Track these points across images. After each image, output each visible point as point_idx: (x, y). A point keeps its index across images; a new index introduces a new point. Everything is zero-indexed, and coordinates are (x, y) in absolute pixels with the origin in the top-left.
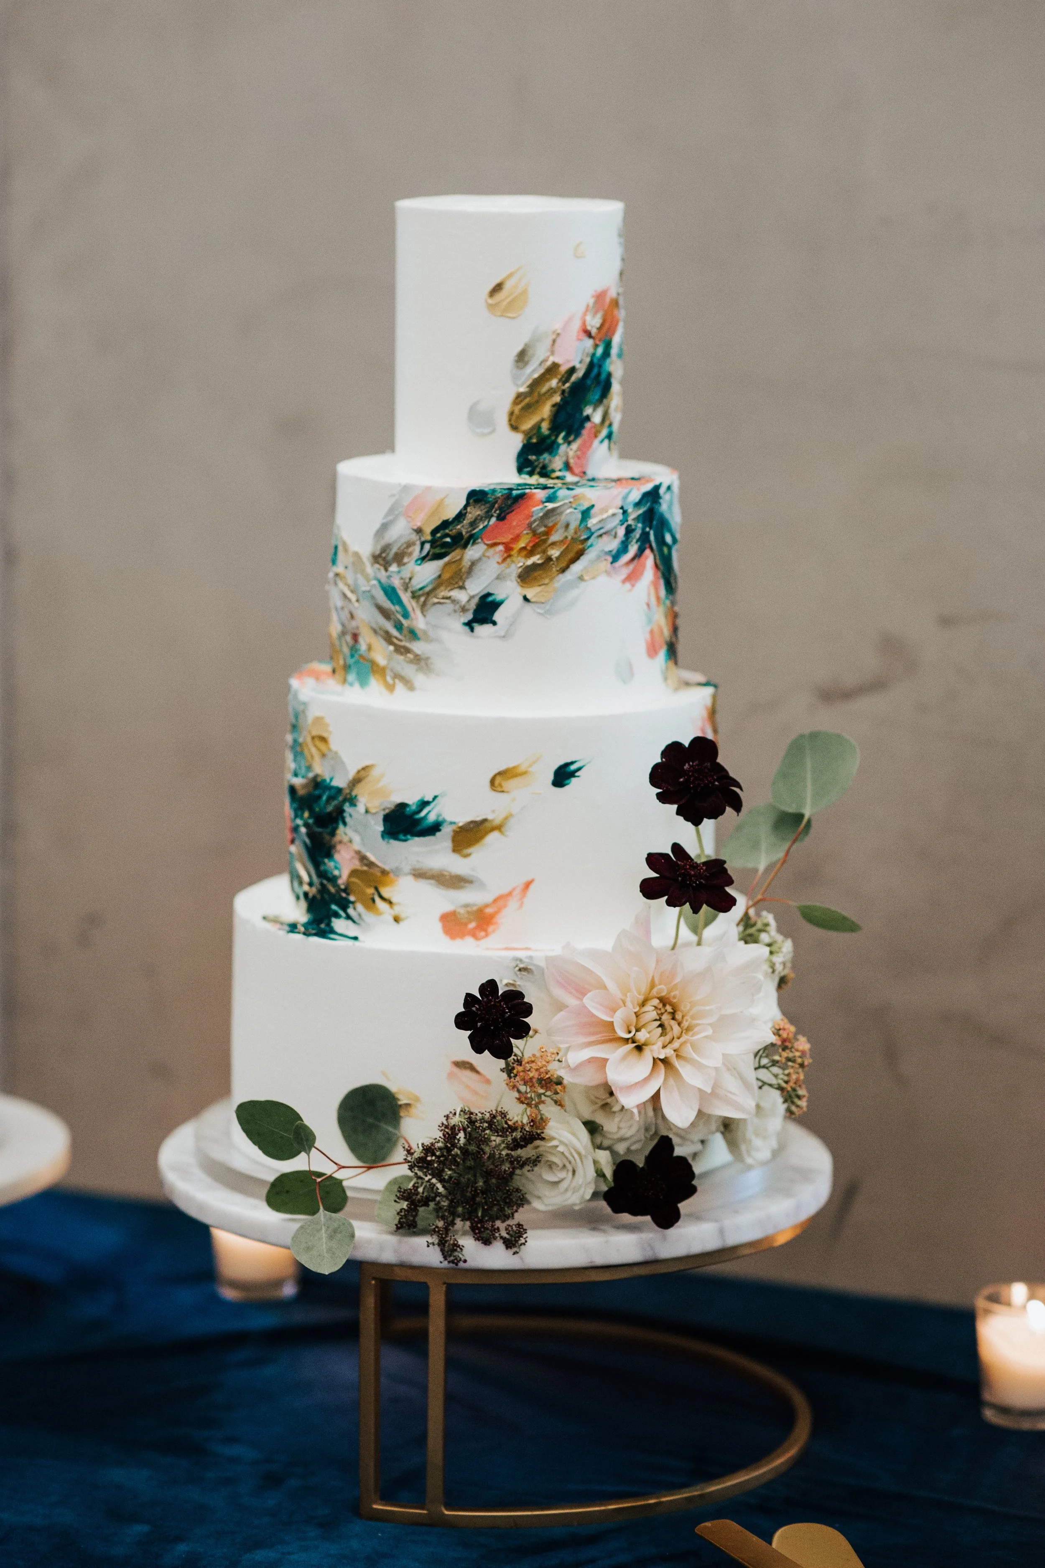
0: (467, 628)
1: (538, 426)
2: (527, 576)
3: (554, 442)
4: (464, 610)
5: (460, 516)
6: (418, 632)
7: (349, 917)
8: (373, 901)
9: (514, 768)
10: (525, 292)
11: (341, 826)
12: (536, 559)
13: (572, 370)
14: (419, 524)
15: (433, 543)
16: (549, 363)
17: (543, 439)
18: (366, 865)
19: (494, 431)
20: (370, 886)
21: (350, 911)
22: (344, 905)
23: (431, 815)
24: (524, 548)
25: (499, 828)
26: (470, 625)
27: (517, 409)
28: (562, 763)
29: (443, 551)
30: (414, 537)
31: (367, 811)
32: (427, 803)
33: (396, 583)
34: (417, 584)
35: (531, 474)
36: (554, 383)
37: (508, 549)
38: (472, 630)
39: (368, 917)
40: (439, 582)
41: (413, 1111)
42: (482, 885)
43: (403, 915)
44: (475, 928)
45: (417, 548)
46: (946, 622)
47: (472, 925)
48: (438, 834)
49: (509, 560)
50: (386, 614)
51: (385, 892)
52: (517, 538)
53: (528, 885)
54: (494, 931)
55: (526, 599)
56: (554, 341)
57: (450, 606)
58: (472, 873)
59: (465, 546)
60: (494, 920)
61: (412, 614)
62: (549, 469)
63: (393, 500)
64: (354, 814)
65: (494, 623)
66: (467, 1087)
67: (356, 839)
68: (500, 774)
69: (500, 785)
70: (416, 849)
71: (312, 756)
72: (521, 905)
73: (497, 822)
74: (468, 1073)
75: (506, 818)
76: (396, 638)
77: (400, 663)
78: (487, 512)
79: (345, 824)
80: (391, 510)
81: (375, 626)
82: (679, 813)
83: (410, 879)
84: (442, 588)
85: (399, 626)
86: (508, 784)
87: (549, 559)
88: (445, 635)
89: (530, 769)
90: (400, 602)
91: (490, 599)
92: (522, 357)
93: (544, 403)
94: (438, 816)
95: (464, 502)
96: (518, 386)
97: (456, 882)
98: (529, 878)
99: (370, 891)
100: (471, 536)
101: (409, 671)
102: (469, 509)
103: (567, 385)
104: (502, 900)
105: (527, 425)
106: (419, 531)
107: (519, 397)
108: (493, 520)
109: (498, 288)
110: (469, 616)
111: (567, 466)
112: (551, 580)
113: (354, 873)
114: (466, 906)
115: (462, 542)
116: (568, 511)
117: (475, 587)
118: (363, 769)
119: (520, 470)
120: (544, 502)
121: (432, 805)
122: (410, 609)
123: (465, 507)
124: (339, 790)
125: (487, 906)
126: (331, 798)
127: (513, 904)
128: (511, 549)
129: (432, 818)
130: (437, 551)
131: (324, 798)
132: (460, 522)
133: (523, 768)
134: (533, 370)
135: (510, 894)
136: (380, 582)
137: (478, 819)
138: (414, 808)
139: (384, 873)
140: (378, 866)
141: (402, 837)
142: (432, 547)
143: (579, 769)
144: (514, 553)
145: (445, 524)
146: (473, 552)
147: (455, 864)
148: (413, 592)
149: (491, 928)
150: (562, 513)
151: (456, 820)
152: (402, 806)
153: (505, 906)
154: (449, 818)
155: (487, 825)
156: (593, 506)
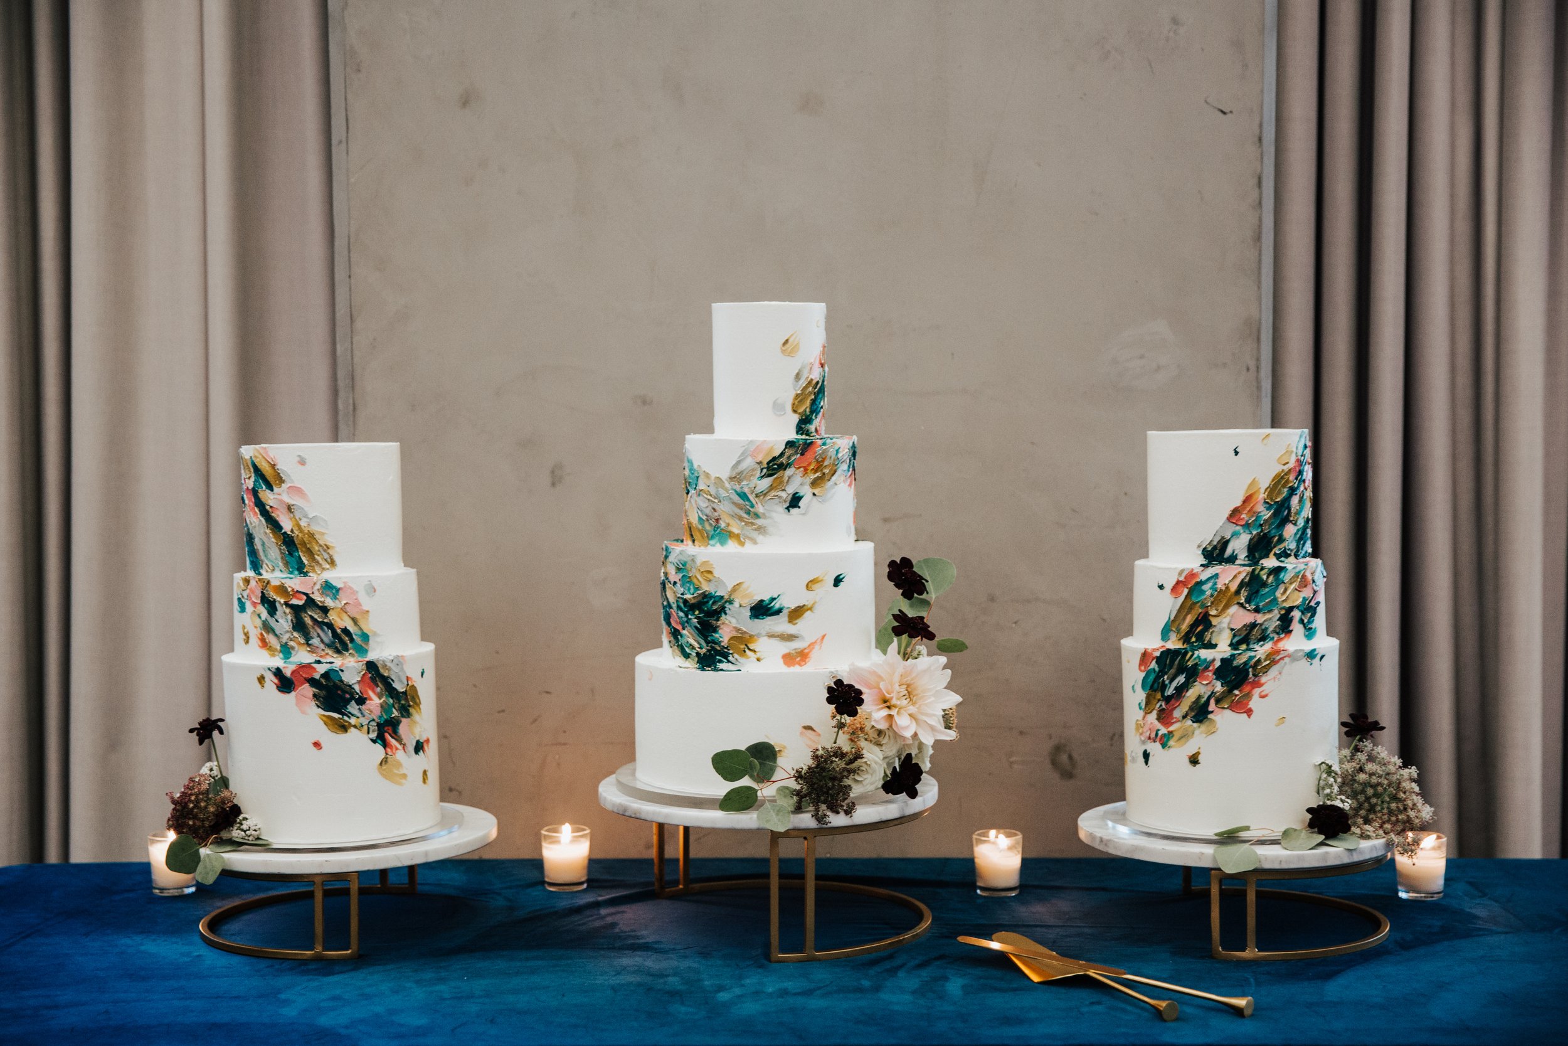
0: (786, 510)
1: (805, 411)
2: (814, 483)
3: (811, 418)
4: (785, 501)
5: (782, 454)
6: (758, 514)
7: (729, 661)
8: (745, 651)
9: (817, 578)
10: (798, 344)
11: (723, 615)
12: (818, 474)
13: (817, 383)
14: (760, 459)
15: (768, 468)
16: (809, 379)
17: (807, 417)
18: (741, 633)
19: (785, 413)
20: (742, 644)
21: (730, 658)
22: (725, 656)
23: (777, 605)
24: (813, 469)
25: (810, 609)
26: (788, 508)
27: (796, 402)
28: (837, 575)
29: (773, 472)
30: (757, 466)
31: (740, 606)
32: (775, 599)
33: (746, 490)
34: (758, 490)
35: (802, 434)
36: (810, 389)
37: (806, 469)
38: (789, 511)
39: (741, 660)
40: (771, 488)
41: (782, 753)
42: (803, 638)
43: (762, 657)
44: (800, 660)
45: (759, 472)
46: (886, 520)
47: (798, 659)
48: (781, 614)
49: (806, 475)
50: (740, 507)
51: (751, 646)
52: (809, 464)
53: (823, 637)
54: (809, 661)
55: (814, 494)
56: (811, 368)
57: (777, 500)
58: (798, 632)
59: (785, 469)
60: (809, 656)
61: (756, 506)
62: (810, 432)
63: (744, 448)
64: (731, 609)
65: (799, 507)
66: (810, 739)
67: (734, 621)
68: (811, 581)
69: (811, 587)
70: (769, 623)
71: (700, 582)
72: (820, 648)
73: (809, 606)
74: (810, 731)
75: (814, 604)
76: (746, 518)
77: (749, 531)
78: (795, 452)
79: (726, 614)
80: (743, 454)
81: (732, 513)
82: (902, 594)
83: (766, 638)
84: (773, 491)
85: (748, 513)
86: (814, 587)
87: (824, 474)
88: (774, 515)
89: (825, 578)
90: (749, 500)
91: (797, 495)
92: (798, 376)
93: (807, 399)
94: (781, 605)
95: (784, 447)
96: (796, 390)
97: (791, 638)
98: (824, 634)
99: (743, 646)
100: (788, 464)
101: (754, 534)
102: (786, 450)
103: (816, 390)
104: (812, 645)
105: (801, 410)
106: (760, 463)
107: (797, 396)
108: (799, 455)
109: (786, 342)
110: (787, 504)
111: (816, 430)
112: (825, 484)
113: (732, 638)
114: (795, 649)
115: (783, 467)
116: (831, 450)
117: (791, 490)
118: (738, 584)
119: (797, 433)
120: (821, 446)
121: (777, 600)
122: (754, 503)
123: (785, 450)
124: (722, 597)
125: (805, 649)
126: (714, 603)
127: (817, 647)
128: (807, 470)
129: (777, 606)
130: (770, 472)
131: (711, 602)
132: (782, 457)
133: (821, 578)
134: (803, 383)
135: (816, 642)
136: (736, 491)
137: (801, 605)
138: (767, 602)
139: (751, 636)
140: (748, 633)
141: (761, 617)
142: (767, 471)
143: (844, 578)
144: (809, 471)
145: (774, 459)
146: (789, 472)
147: (790, 629)
148: (756, 494)
149: (807, 660)
150: (828, 451)
151: (790, 606)
152: (762, 601)
153: (813, 648)
154: (786, 606)
155: (805, 607)
156: (840, 448)
